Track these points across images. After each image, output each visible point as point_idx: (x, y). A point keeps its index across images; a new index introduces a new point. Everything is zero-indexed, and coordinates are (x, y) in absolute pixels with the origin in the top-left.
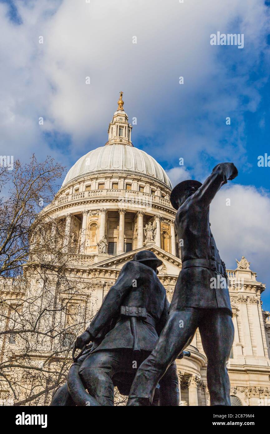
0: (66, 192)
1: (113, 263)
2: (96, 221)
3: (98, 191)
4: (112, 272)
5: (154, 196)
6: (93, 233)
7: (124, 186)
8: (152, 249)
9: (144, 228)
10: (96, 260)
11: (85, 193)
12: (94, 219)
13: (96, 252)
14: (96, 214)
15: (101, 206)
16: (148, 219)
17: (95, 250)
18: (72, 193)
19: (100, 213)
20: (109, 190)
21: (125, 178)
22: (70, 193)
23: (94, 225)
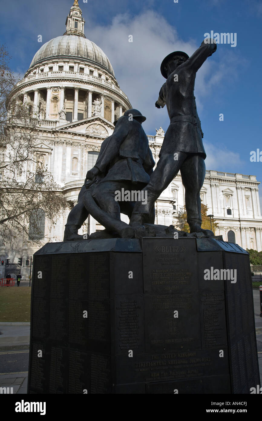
0: (34, 71)
1: (70, 127)
2: (57, 95)
3: (59, 72)
4: (69, 133)
5: (100, 79)
6: (55, 104)
7: (78, 70)
8: (98, 118)
9: (93, 103)
10: (58, 124)
11: (49, 73)
12: (56, 94)
13: (57, 119)
14: (57, 90)
15: (60, 84)
16: (96, 96)
17: (56, 117)
18: (38, 73)
19: (60, 90)
20: (67, 72)
21: (79, 63)
22: (37, 73)
23: (55, 99)
